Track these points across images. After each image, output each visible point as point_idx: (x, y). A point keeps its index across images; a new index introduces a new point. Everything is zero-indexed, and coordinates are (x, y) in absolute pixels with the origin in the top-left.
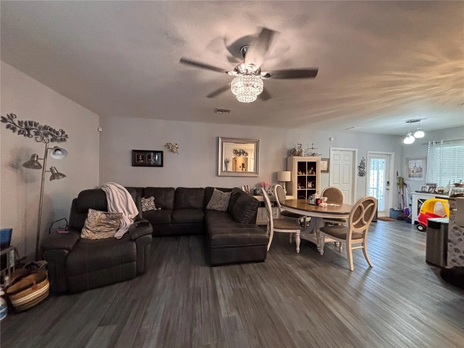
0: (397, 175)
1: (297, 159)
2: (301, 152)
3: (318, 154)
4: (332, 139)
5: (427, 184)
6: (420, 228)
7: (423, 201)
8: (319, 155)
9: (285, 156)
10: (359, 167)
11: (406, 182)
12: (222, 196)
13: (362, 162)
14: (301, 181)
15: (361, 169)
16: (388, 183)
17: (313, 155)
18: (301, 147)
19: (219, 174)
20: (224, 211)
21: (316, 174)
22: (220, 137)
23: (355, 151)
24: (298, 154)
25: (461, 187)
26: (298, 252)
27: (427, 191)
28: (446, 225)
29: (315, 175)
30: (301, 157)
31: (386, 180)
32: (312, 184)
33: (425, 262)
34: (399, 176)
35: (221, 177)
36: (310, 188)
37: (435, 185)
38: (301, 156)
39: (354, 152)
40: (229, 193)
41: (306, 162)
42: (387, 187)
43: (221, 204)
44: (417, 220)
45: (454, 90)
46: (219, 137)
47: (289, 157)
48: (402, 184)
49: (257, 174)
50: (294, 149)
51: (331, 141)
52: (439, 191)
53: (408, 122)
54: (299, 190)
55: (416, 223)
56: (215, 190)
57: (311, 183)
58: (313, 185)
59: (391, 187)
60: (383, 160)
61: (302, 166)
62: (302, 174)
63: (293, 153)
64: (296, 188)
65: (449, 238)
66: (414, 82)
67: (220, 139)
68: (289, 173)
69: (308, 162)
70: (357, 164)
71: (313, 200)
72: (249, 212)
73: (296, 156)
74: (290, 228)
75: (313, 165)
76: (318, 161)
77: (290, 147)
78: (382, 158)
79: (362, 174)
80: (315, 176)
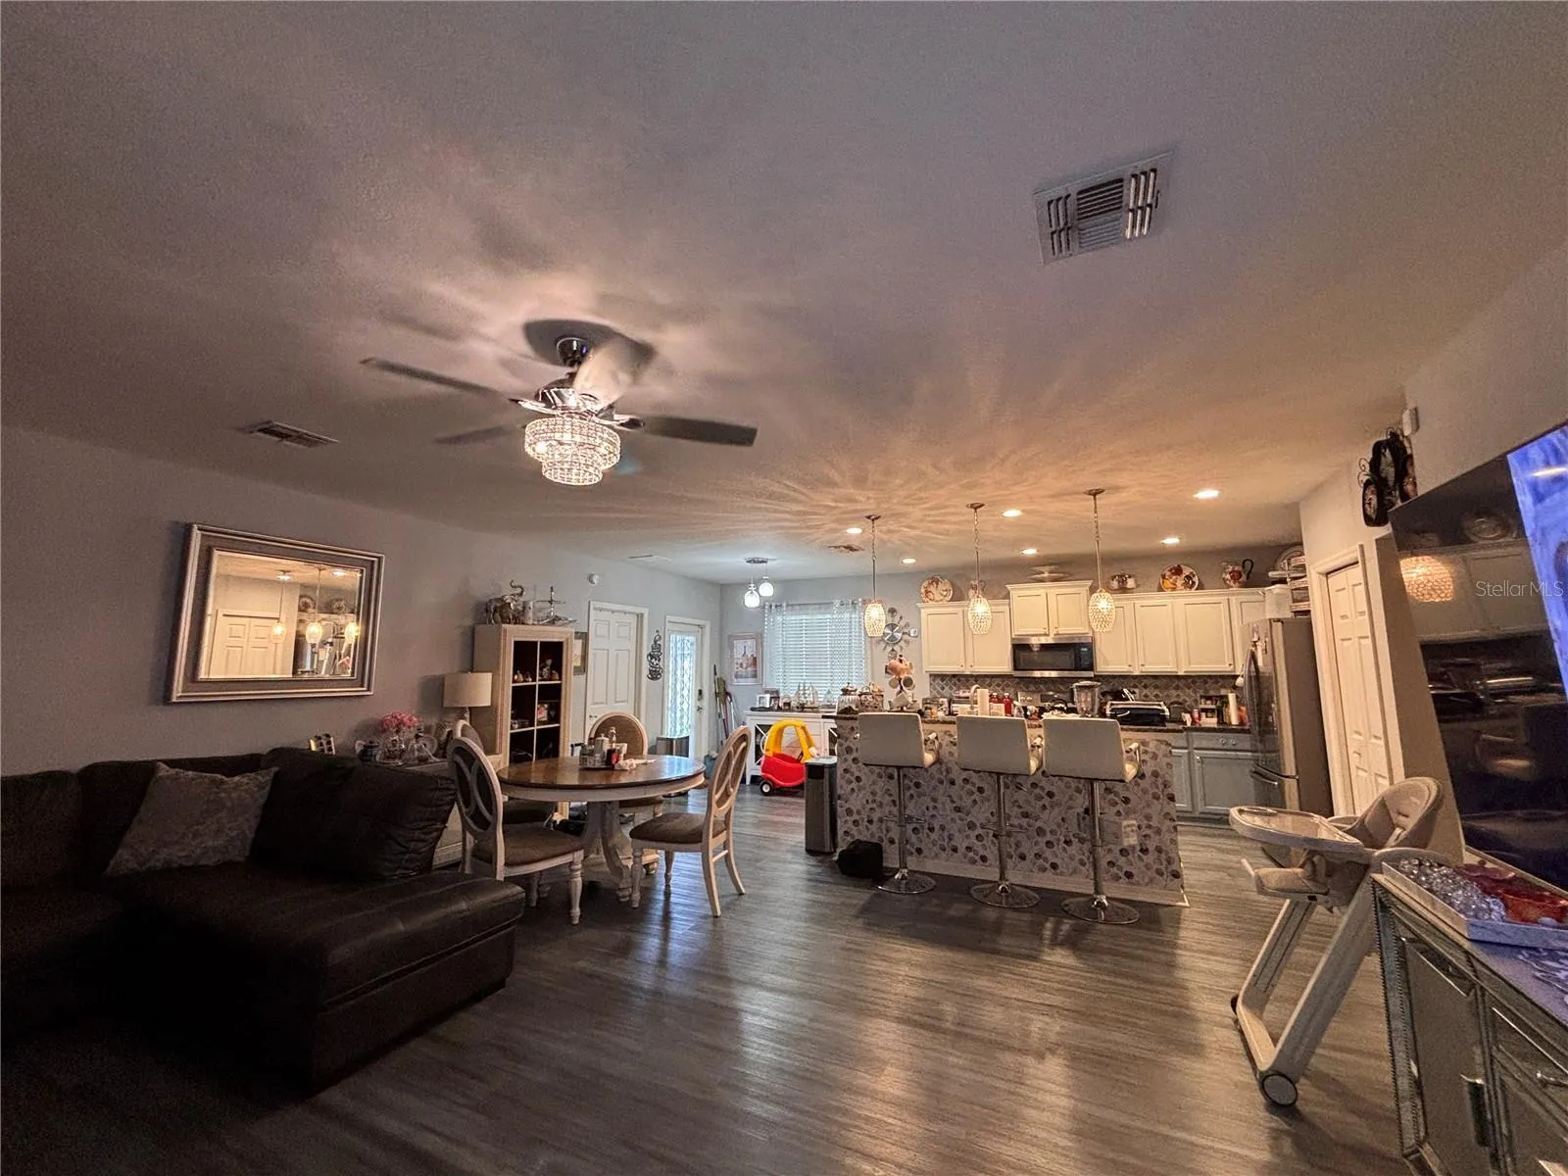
0: (715, 674)
1: (514, 633)
2: (523, 611)
3: (566, 619)
4: (595, 579)
5: (767, 692)
6: (766, 789)
7: (767, 728)
8: (571, 622)
9: (469, 622)
10: (650, 654)
11: (730, 689)
12: (223, 795)
13: (655, 642)
14: (522, 703)
15: (653, 660)
16: (700, 692)
17: (554, 621)
18: (521, 594)
19: (177, 691)
20: (241, 859)
21: (560, 679)
22: (196, 527)
23: (642, 615)
24: (513, 616)
25: (850, 694)
26: (576, 922)
27: (768, 706)
28: (833, 767)
29: (559, 682)
30: (521, 626)
31: (696, 687)
32: (549, 710)
33: (805, 852)
34: (718, 676)
35: (184, 709)
36: (544, 723)
37: (777, 692)
38: (523, 624)
39: (640, 616)
40: (264, 777)
41: (536, 642)
42: (698, 704)
43: (218, 832)
44: (759, 773)
45: (832, 525)
46: (188, 529)
47: (481, 626)
48: (723, 694)
49: (362, 686)
50: (501, 599)
51: (592, 582)
52: (785, 704)
53: (749, 562)
54: (513, 731)
55: (754, 779)
56: (164, 771)
57: (546, 706)
58: (552, 713)
59: (705, 703)
60: (692, 639)
61: (525, 653)
62: (525, 681)
63: (497, 612)
64: (506, 727)
65: (839, 791)
66: (800, 502)
67: (196, 536)
68: (486, 679)
69: (542, 643)
70: (646, 650)
71: (598, 756)
72: (423, 828)
73: (509, 623)
74: (558, 852)
75: (554, 652)
76: (567, 640)
77: (484, 591)
78: (689, 633)
79: (655, 674)
80: (560, 685)
